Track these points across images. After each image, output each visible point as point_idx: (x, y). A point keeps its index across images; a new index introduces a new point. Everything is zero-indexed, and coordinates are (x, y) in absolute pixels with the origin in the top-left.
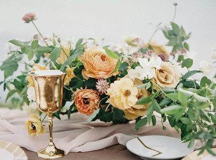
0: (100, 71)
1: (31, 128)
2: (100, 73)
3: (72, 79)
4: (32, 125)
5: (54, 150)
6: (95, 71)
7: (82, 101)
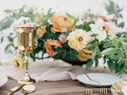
0: (63, 27)
1: (16, 64)
2: (63, 28)
3: (45, 33)
4: (17, 62)
5: (29, 79)
6: (59, 28)
7: (51, 48)
